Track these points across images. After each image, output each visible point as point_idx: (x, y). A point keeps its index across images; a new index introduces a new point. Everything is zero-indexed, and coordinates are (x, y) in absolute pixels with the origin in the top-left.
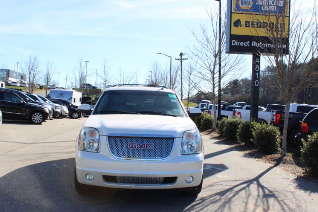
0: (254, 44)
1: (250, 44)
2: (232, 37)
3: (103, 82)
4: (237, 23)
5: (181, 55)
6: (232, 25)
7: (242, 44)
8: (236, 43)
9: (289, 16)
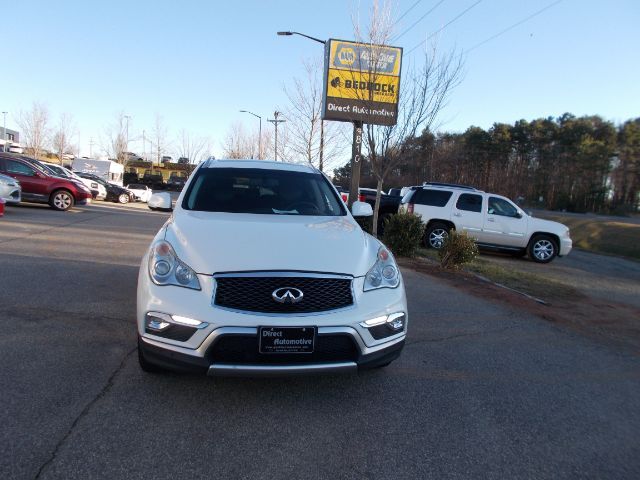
0: (355, 109)
1: (351, 109)
2: (328, 100)
3: (155, 150)
4: (335, 82)
5: (276, 114)
6: (330, 84)
7: (340, 109)
8: (332, 107)
9: (400, 77)
